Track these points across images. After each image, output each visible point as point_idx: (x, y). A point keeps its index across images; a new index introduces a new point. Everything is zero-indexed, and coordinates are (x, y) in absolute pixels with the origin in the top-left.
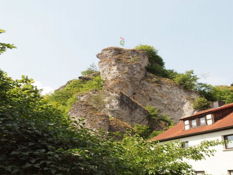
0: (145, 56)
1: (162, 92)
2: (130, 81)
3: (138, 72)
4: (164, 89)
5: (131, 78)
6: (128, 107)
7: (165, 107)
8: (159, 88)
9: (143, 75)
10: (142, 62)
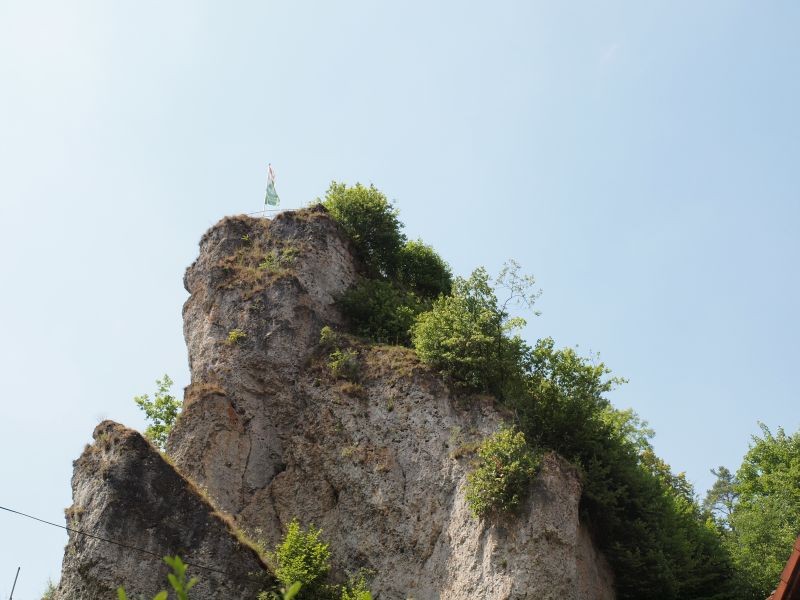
0: (329, 238)
1: (368, 431)
2: (259, 389)
3: (286, 328)
4: (378, 414)
5: (256, 368)
6: (156, 535)
7: (384, 531)
8: (357, 406)
9: (308, 347)
10: (312, 272)
